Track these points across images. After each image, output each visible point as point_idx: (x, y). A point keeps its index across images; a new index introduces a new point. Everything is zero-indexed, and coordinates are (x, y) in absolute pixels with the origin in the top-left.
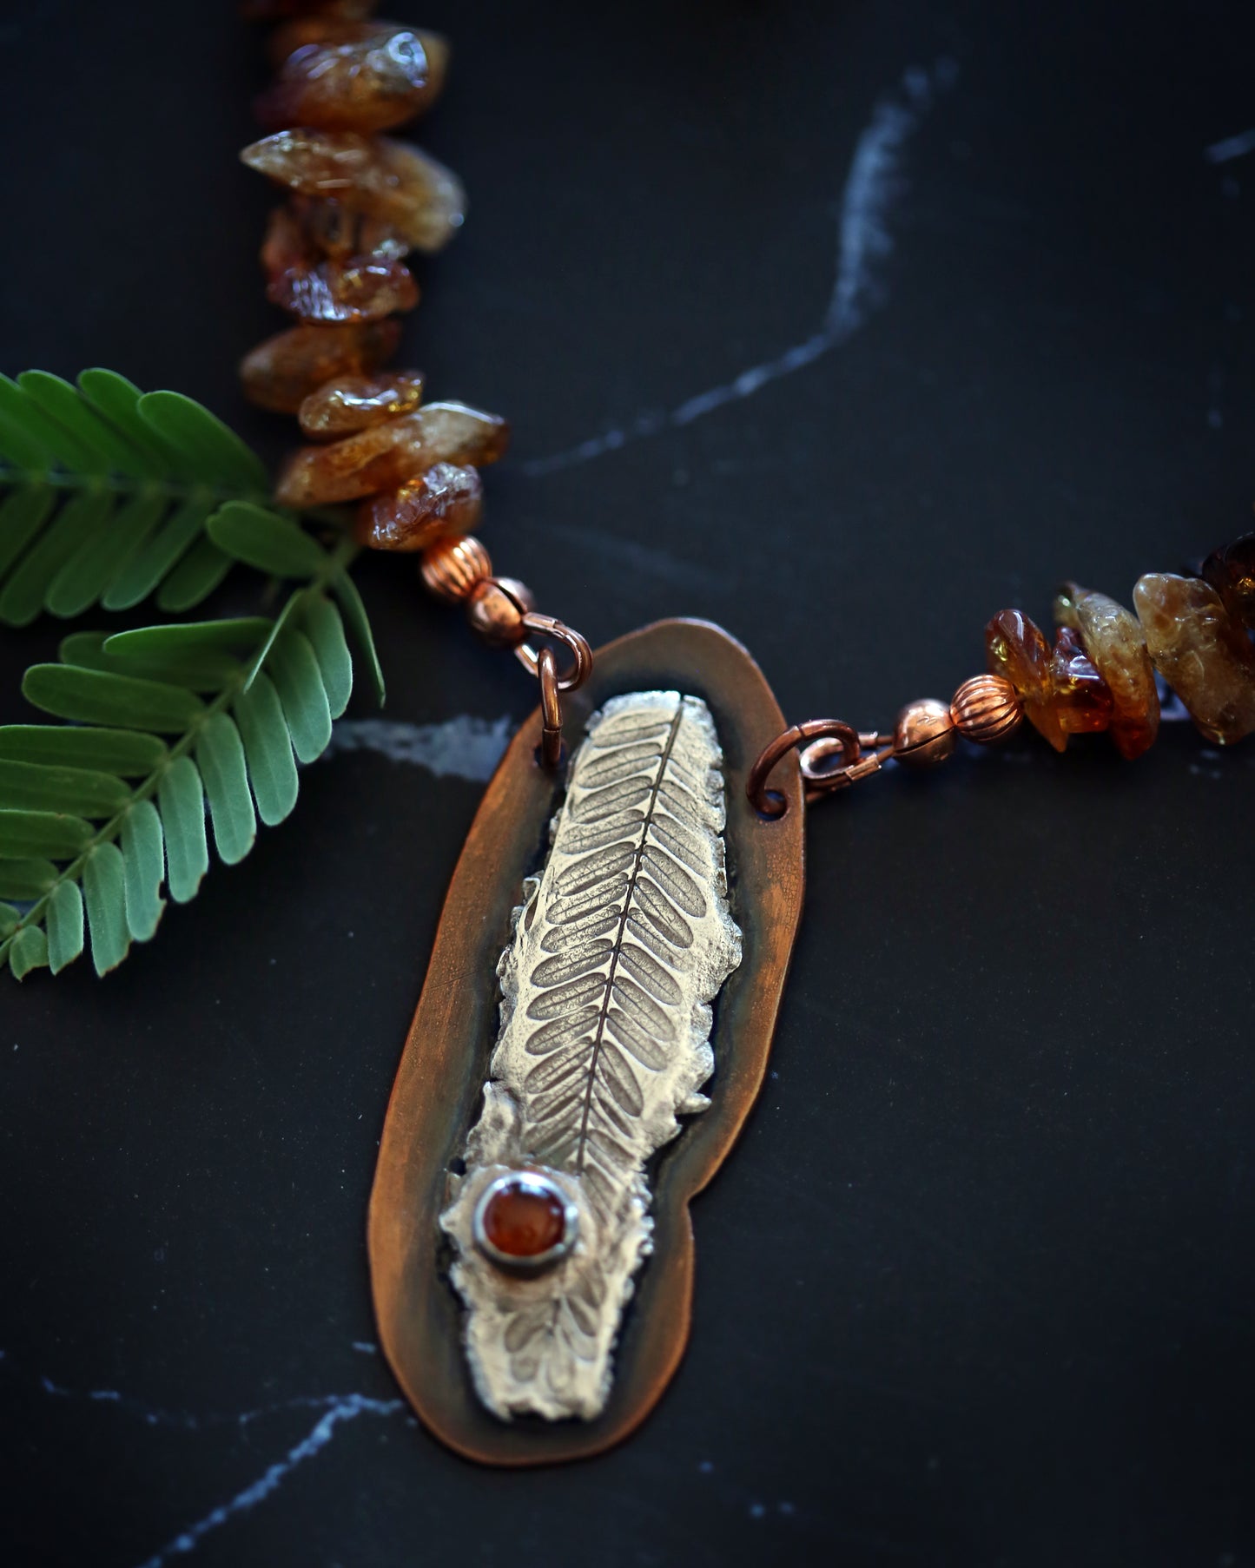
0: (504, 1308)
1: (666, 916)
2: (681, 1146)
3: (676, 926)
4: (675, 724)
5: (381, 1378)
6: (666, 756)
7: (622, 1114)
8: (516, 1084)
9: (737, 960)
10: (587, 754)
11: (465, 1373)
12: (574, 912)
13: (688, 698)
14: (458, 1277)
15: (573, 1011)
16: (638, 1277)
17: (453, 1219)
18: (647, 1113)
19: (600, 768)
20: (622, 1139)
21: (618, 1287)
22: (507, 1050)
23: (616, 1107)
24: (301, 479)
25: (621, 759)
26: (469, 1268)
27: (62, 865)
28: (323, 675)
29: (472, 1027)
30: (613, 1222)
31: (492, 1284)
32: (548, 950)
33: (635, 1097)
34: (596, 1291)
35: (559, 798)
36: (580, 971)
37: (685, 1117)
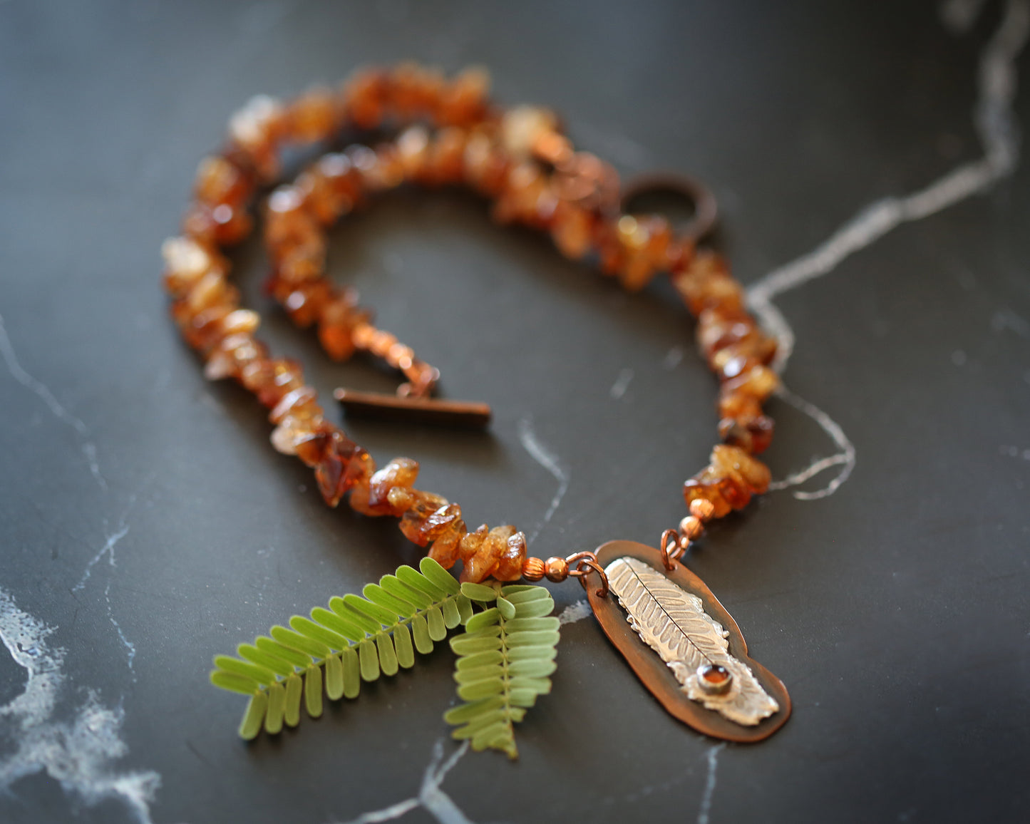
0: (729, 702)
1: (673, 602)
2: (732, 646)
3: (677, 602)
4: (627, 564)
5: (714, 740)
6: (633, 571)
7: (710, 647)
8: (677, 658)
9: (701, 600)
10: (612, 584)
11: (734, 723)
12: (649, 616)
13: (624, 558)
14: (709, 705)
15: (674, 635)
16: (754, 676)
17: (692, 695)
18: (716, 642)
19: (619, 584)
20: (716, 652)
21: (754, 681)
22: (665, 654)
23: (707, 646)
24: (474, 567)
25: (622, 579)
26: (711, 701)
27: (503, 693)
28: (528, 601)
29: (649, 658)
30: (736, 670)
31: (722, 700)
32: (651, 626)
33: (709, 641)
34: (748, 685)
35: (616, 598)
36: (664, 626)
37: (727, 638)
